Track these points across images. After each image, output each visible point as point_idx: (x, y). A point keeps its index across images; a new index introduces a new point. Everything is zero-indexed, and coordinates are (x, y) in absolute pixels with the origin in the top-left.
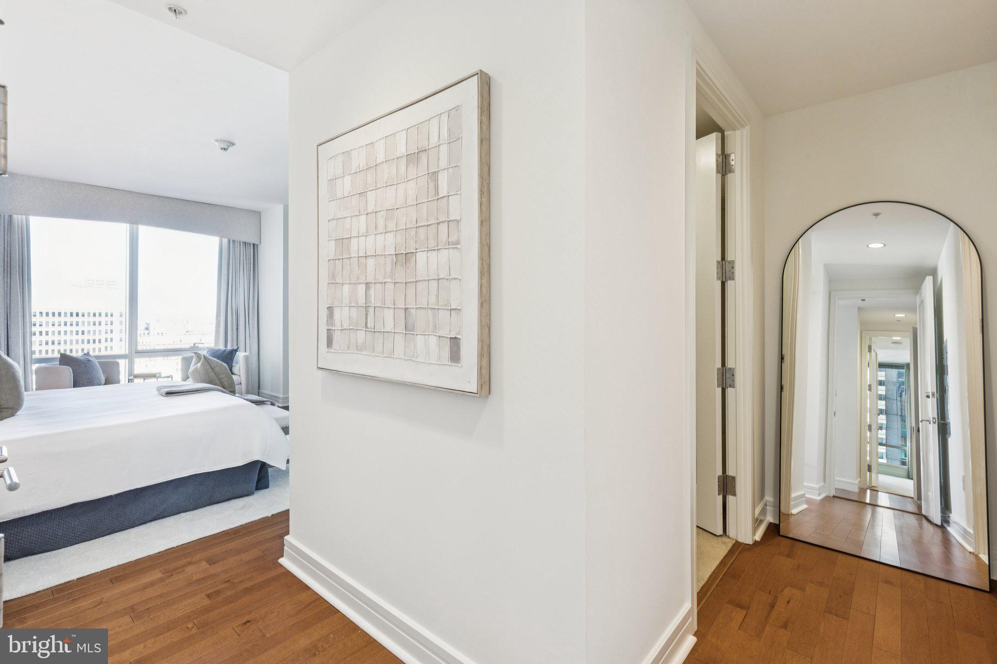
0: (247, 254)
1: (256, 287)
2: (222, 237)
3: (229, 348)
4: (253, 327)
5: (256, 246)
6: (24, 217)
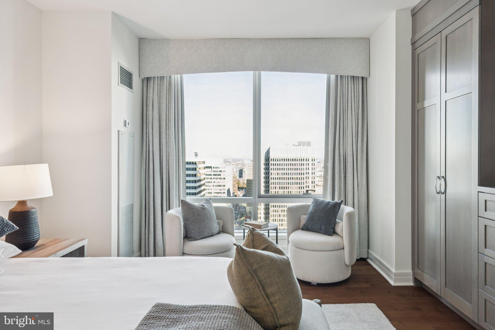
0: (355, 91)
1: (365, 128)
2: (329, 73)
3: (336, 200)
4: (362, 175)
5: (365, 80)
6: (179, 76)
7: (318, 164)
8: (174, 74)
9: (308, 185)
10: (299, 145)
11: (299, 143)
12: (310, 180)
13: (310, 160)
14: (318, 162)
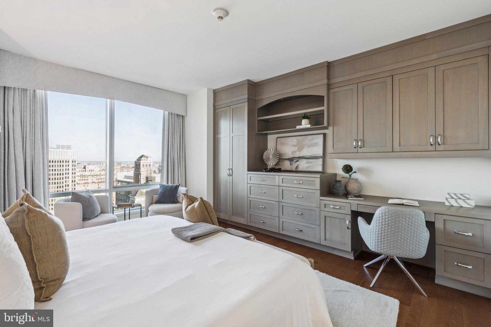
0: (179, 123)
1: (184, 144)
2: (165, 110)
5: (183, 117)
6: (43, 91)
7: (78, 165)
8: (39, 89)
9: (68, 184)
10: (58, 148)
11: (57, 146)
12: (70, 179)
13: (71, 162)
14: (78, 164)
